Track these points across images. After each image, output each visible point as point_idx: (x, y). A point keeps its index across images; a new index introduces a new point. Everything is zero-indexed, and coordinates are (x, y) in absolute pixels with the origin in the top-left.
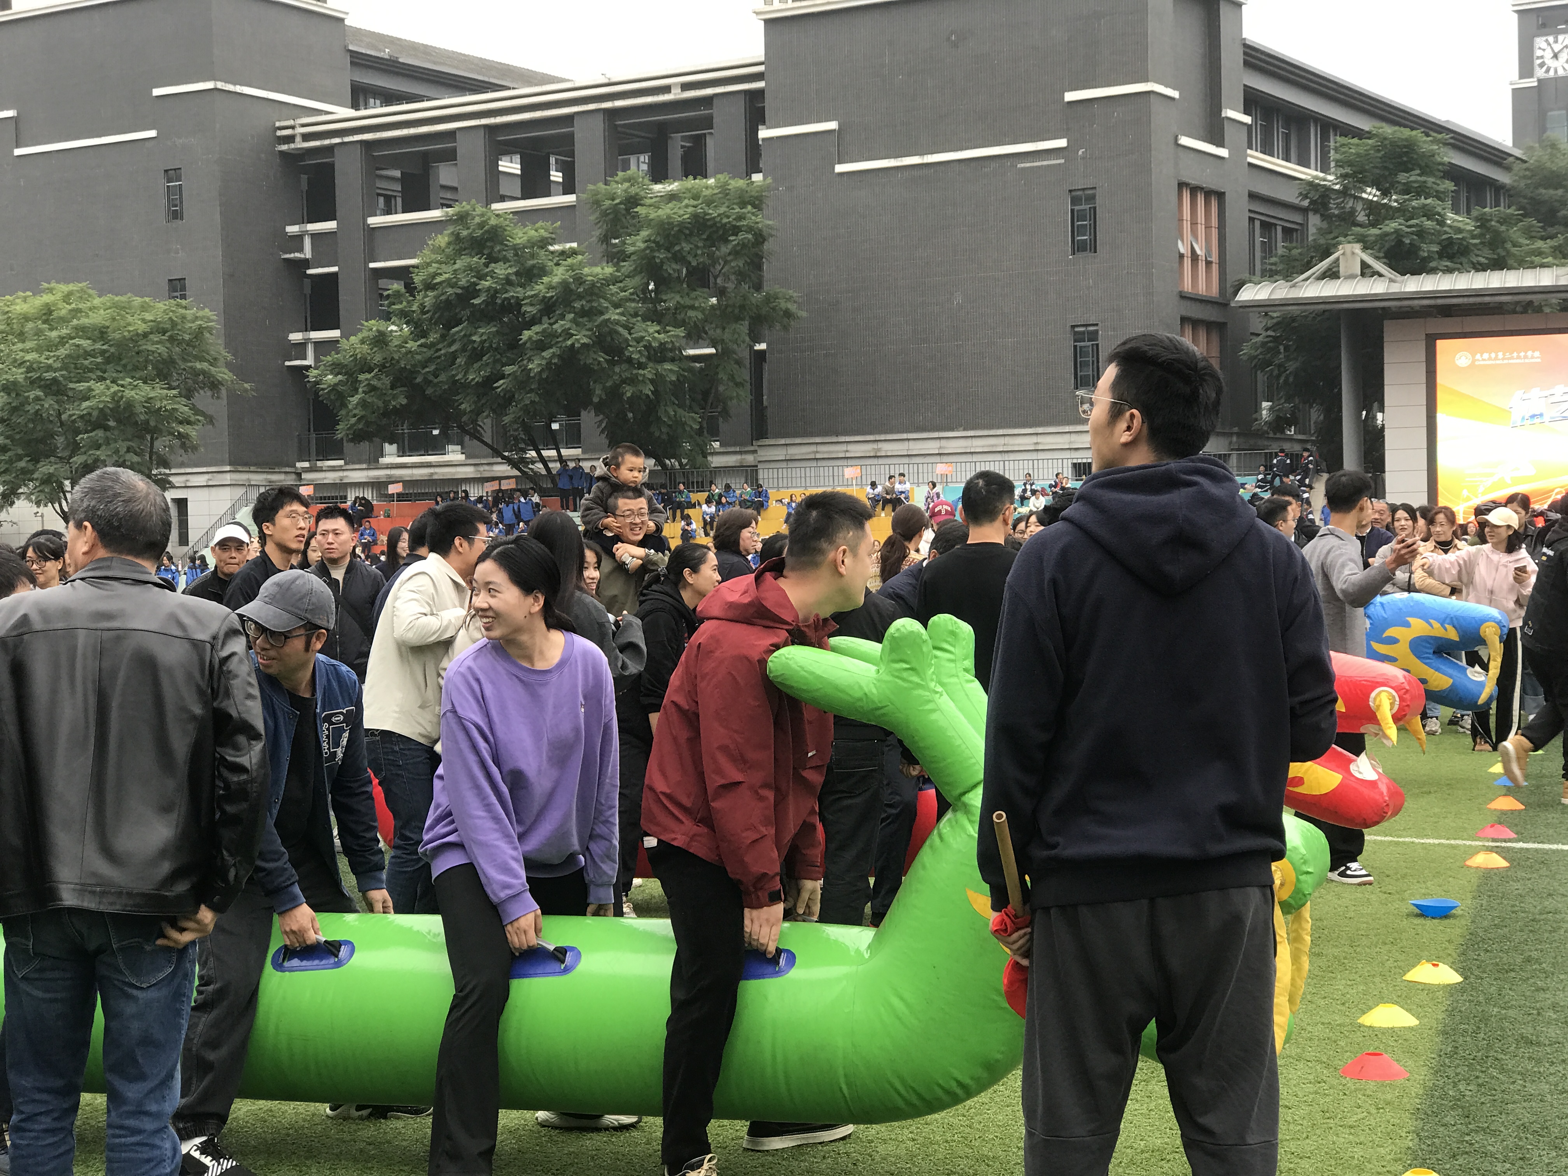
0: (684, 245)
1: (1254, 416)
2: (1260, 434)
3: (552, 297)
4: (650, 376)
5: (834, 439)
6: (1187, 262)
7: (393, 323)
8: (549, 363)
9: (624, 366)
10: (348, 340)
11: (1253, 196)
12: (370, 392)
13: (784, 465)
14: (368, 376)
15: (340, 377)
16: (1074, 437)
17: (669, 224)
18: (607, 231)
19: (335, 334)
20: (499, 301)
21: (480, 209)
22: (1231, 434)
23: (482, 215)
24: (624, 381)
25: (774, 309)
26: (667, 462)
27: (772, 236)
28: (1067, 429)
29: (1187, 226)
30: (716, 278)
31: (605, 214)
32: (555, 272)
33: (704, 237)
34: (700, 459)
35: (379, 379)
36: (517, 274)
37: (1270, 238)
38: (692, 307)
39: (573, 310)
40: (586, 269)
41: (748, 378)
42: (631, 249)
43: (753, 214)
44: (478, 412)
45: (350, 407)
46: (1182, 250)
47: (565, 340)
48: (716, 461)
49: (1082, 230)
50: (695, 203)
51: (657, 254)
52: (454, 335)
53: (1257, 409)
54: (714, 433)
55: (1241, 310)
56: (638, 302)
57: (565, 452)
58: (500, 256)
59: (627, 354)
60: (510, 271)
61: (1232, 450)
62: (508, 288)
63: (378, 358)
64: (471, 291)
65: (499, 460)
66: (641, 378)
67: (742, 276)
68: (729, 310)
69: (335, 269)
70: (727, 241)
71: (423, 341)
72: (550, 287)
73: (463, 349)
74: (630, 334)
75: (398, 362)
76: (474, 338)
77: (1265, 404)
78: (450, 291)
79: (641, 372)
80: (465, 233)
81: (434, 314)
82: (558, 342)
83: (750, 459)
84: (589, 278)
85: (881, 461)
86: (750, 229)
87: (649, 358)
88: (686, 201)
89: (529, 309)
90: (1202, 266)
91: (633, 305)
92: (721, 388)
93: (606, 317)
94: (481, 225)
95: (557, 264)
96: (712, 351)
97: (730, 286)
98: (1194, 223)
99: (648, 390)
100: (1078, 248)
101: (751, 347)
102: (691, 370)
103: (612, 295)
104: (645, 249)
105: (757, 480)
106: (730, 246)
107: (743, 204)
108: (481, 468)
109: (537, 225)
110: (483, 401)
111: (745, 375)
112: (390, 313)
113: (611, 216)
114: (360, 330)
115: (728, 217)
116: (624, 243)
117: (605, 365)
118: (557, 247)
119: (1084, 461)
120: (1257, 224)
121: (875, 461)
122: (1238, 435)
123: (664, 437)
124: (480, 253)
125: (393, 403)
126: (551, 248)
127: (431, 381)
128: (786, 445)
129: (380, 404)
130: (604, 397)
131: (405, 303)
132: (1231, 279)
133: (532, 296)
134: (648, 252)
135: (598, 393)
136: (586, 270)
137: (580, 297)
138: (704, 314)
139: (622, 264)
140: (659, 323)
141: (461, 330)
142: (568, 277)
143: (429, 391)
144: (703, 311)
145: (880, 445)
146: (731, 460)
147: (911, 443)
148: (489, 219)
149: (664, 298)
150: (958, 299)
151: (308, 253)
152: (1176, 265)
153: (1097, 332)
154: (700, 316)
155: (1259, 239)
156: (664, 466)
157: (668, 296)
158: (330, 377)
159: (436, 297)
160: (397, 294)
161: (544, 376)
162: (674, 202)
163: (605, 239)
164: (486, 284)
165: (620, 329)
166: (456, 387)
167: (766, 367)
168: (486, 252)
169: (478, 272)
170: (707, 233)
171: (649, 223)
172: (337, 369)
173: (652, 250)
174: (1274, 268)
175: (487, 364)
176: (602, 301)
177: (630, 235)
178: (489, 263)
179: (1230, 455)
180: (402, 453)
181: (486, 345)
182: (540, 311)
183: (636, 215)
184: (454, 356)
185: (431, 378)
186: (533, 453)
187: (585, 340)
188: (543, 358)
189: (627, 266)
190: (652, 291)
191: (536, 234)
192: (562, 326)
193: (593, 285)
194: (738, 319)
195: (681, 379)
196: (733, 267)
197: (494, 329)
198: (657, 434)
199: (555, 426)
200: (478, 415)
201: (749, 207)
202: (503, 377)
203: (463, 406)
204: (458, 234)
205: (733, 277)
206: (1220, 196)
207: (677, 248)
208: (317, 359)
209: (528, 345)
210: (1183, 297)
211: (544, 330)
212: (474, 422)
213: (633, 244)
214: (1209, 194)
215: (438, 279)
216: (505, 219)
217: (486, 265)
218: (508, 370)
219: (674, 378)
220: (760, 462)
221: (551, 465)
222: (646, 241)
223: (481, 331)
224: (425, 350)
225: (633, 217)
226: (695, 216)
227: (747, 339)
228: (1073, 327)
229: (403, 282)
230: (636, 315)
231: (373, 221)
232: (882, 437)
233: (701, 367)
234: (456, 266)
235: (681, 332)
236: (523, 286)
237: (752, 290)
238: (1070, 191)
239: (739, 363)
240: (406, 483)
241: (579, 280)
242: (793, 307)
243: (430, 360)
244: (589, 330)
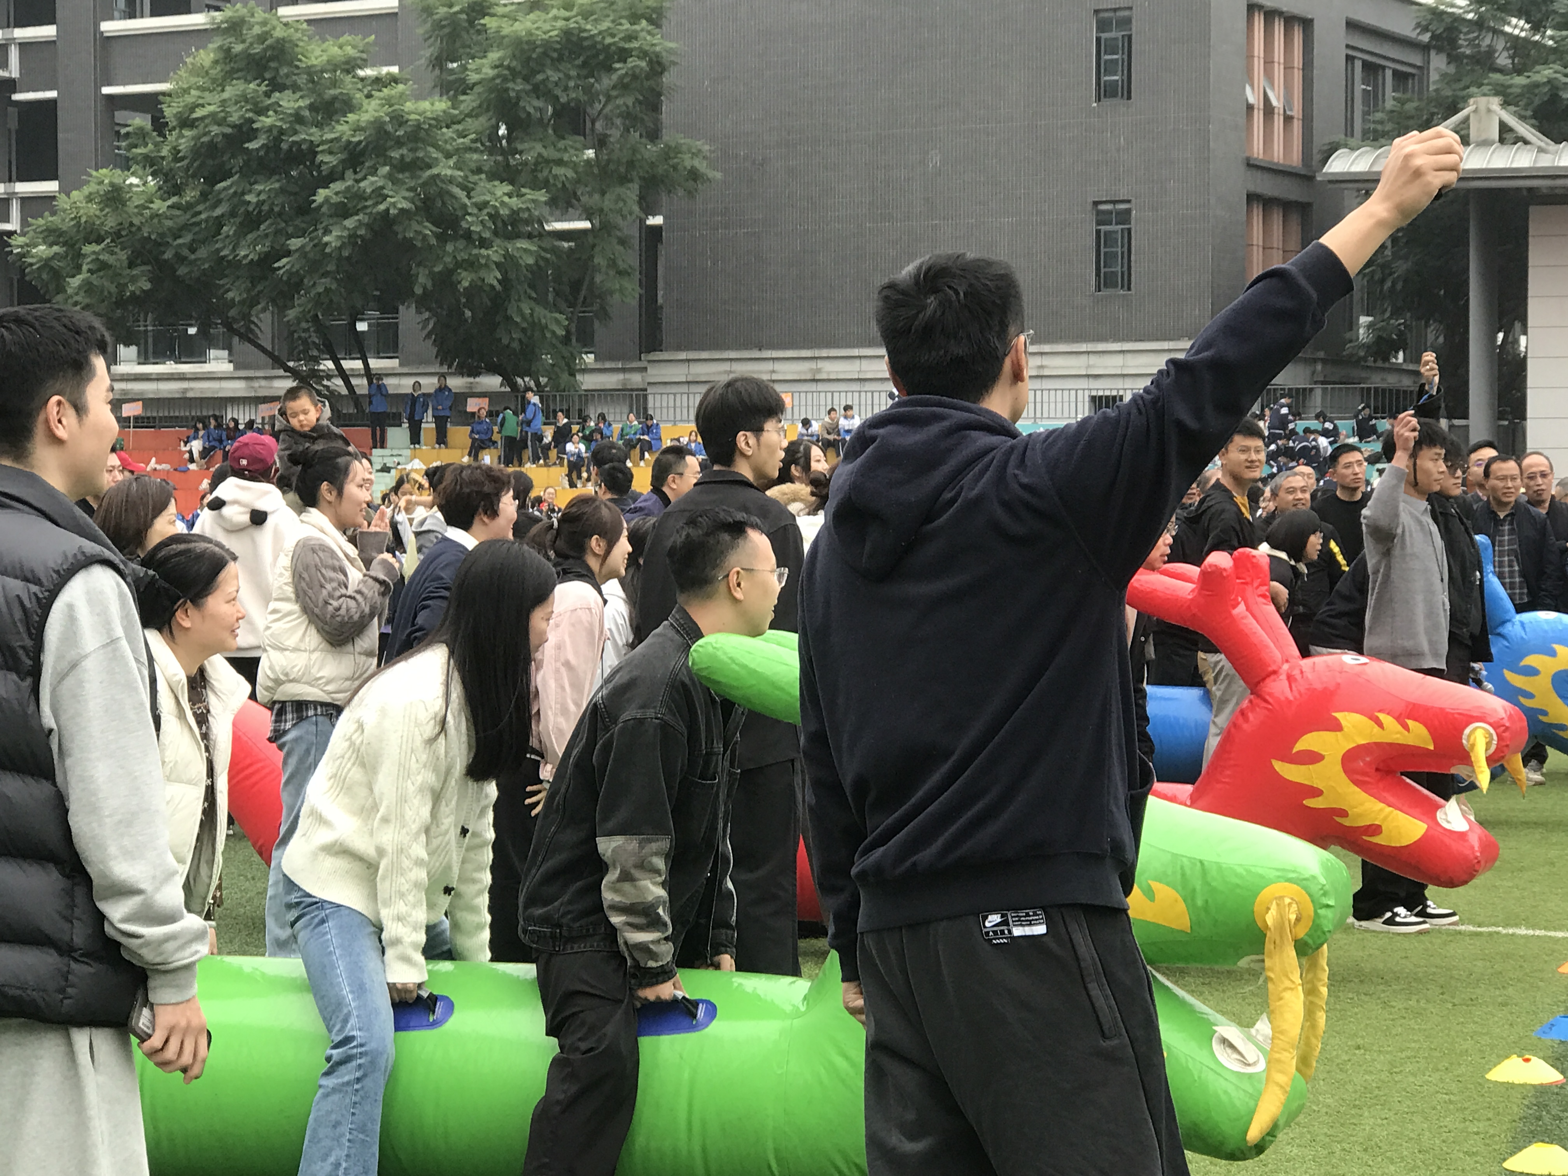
0: (549, 72)
1: (1348, 335)
2: (1354, 362)
3: (360, 142)
4: (496, 258)
5: (756, 354)
6: (1258, 117)
7: (133, 174)
8: (353, 236)
9: (461, 243)
10: (68, 195)
11: (1352, 26)
12: (99, 270)
13: (684, 389)
14: (97, 248)
15: (56, 248)
16: (1093, 359)
17: (528, 42)
18: (441, 50)
19: (50, 187)
20: (284, 146)
21: (260, 14)
22: (1315, 360)
23: (264, 23)
24: (459, 265)
25: (675, 168)
26: (519, 381)
27: (674, 63)
28: (1084, 347)
29: (1258, 66)
30: (593, 122)
31: (438, 25)
32: (365, 107)
33: (579, 62)
34: (565, 376)
35: (112, 253)
36: (312, 107)
37: (1375, 87)
38: (560, 162)
39: (388, 161)
40: (408, 104)
41: (636, 264)
42: (473, 77)
43: (649, 33)
44: (252, 302)
45: (70, 291)
46: (1251, 100)
47: (377, 203)
48: (588, 382)
49: (1110, 69)
50: (567, 14)
51: (510, 85)
52: (220, 192)
53: (1352, 325)
54: (586, 340)
55: (1330, 186)
56: (482, 152)
57: (374, 363)
58: (288, 82)
59: (464, 225)
60: (301, 103)
61: (1316, 383)
62: (298, 127)
63: (111, 223)
64: (246, 131)
65: (281, 372)
66: (483, 261)
67: (631, 119)
68: (612, 167)
69: (52, 94)
70: (610, 69)
71: (175, 199)
72: (357, 129)
73: (233, 214)
74: (469, 197)
75: (139, 229)
76: (248, 198)
77: (1364, 320)
78: (215, 129)
79: (484, 252)
80: (238, 48)
81: (193, 160)
82: (366, 207)
83: (636, 379)
84: (413, 117)
85: (821, 387)
86: (643, 54)
87: (496, 233)
88: (554, 12)
89: (327, 158)
90: (1278, 122)
91: (475, 156)
92: (598, 279)
93: (435, 171)
94: (262, 38)
95: (369, 96)
96: (586, 225)
97: (615, 134)
98: (1269, 62)
99: (493, 278)
100: (1105, 92)
101: (642, 221)
102: (554, 250)
103: (446, 142)
104: (493, 79)
105: (646, 409)
106: (615, 77)
107: (634, 18)
108: (256, 384)
109: (341, 40)
110: (259, 288)
111: (631, 259)
112: (128, 159)
113: (447, 30)
114: (87, 182)
115: (613, 36)
116: (464, 68)
117: (433, 241)
118: (368, 72)
119: (1107, 393)
120: (1358, 65)
121: (813, 387)
122: (1324, 361)
123: (515, 345)
124: (259, 76)
125: (131, 288)
126: (361, 73)
127: (186, 258)
128: (689, 361)
129: (113, 289)
130: (429, 286)
131: (150, 146)
132: (1320, 141)
133: (332, 141)
134: (498, 81)
135: (422, 280)
136: (409, 106)
137: (399, 143)
138: (576, 173)
139: (462, 98)
140: (512, 182)
141: (230, 187)
142: (383, 114)
143: (182, 271)
144: (575, 166)
145: (821, 364)
146: (611, 381)
147: (864, 362)
148: (274, 28)
149: (520, 147)
150: (935, 159)
151: (14, 70)
152: (1242, 120)
153: (1128, 211)
154: (570, 174)
155: (1360, 87)
156: (514, 386)
157: (526, 146)
158: (42, 248)
159: (196, 138)
160: (141, 134)
161: (346, 253)
162: (537, 13)
163: (438, 62)
164: (268, 121)
165: (456, 191)
166: (223, 267)
167: (662, 250)
168: (267, 75)
169: (256, 104)
170: (582, 59)
171: (499, 40)
172: (52, 235)
173: (505, 79)
174: (1379, 127)
175: (267, 235)
176: (431, 149)
177: (473, 58)
178: (272, 91)
179: (1311, 390)
180: (144, 358)
181: (265, 208)
182: (343, 161)
183: (484, 29)
184: (219, 223)
185: (185, 252)
186: (330, 364)
187: (405, 205)
188: (345, 228)
189: (468, 101)
190: (503, 137)
191: (339, 52)
192: (372, 183)
193: (418, 126)
194: (624, 180)
195: (542, 263)
196: (618, 107)
197: (277, 185)
198: (505, 341)
199: (362, 327)
200: (251, 307)
201: (644, 23)
202: (288, 253)
203: (230, 295)
204: (229, 50)
205: (618, 121)
206: (1307, 24)
207: (540, 77)
208: (24, 223)
209: (324, 209)
210: (1251, 165)
211: (348, 189)
212: (246, 317)
213: (478, 71)
214: (1290, 20)
215: (199, 113)
216: (297, 30)
217: (268, 95)
218: (295, 243)
219: (531, 261)
220: (649, 383)
221: (354, 381)
222: (496, 67)
223: (259, 187)
224: (178, 213)
225: (479, 32)
226: (567, 33)
227: (636, 208)
228: (1096, 203)
229: (149, 116)
230: (479, 171)
231: (109, 27)
232: (824, 353)
233: (570, 248)
234: (226, 95)
235: (542, 196)
236: (319, 125)
237: (644, 140)
238: (1096, 12)
239: (622, 242)
240: (148, 402)
241: (399, 119)
242: (701, 165)
243: (185, 227)
244: (410, 189)
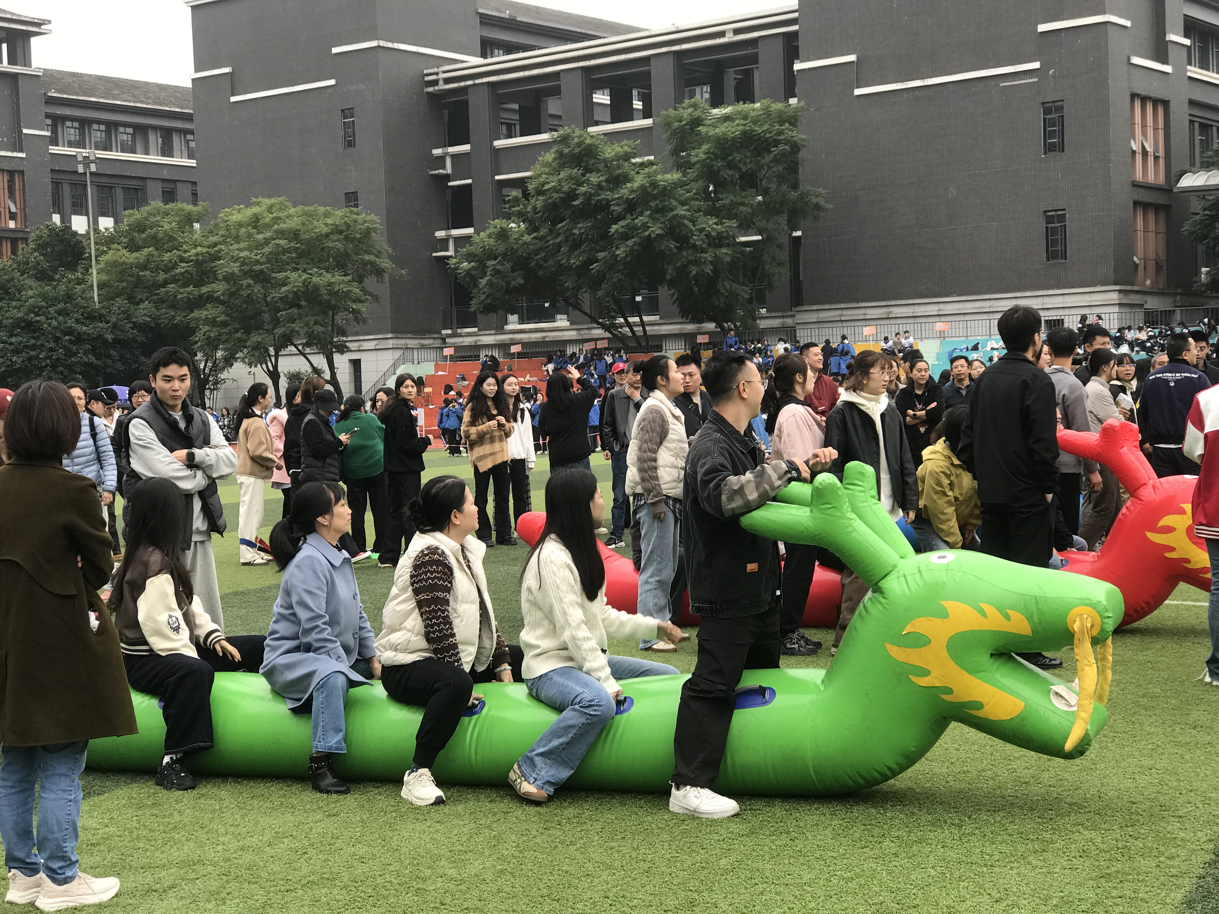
0: (736, 155)
1: (1195, 279)
2: (1199, 294)
3: (634, 198)
4: (710, 259)
5: (855, 305)
6: (1139, 158)
7: (513, 222)
8: (632, 250)
9: (690, 251)
10: (478, 235)
11: (1192, 103)
12: (496, 274)
13: (817, 326)
14: (494, 262)
15: (473, 264)
16: (1046, 299)
17: (724, 139)
18: (677, 145)
19: (470, 231)
20: (593, 202)
21: (578, 132)
22: (1176, 294)
23: (580, 137)
24: (690, 262)
25: (806, 203)
26: (725, 325)
27: (804, 146)
28: (1040, 293)
29: (1138, 129)
30: (761, 180)
31: (674, 133)
32: (636, 179)
33: (752, 148)
34: (750, 321)
35: (503, 265)
36: (607, 181)
37: (1207, 137)
38: (743, 204)
39: (650, 208)
40: (659, 176)
41: (787, 258)
42: (694, 159)
43: (790, 130)
44: (579, 288)
45: (481, 286)
46: (1134, 148)
47: (645, 231)
48: (763, 324)
49: (1052, 134)
50: (745, 122)
51: (715, 163)
52: (559, 229)
53: (1198, 273)
54: (762, 302)
55: (1182, 194)
56: (700, 201)
57: (646, 318)
58: (594, 168)
59: (692, 241)
60: (601, 179)
61: (1177, 307)
62: (600, 192)
63: (501, 249)
64: (572, 195)
65: (596, 325)
66: (703, 260)
67: (781, 178)
68: (772, 205)
69: (469, 181)
70: (769, 151)
71: (535, 234)
72: (632, 191)
73: (567, 241)
74: (694, 226)
75: (517, 251)
76: (575, 231)
77: (1204, 270)
78: (555, 195)
79: (703, 255)
80: (567, 150)
81: (544, 213)
82: (638, 234)
83: (789, 321)
84: (662, 183)
85: (892, 321)
86: (787, 142)
87: (709, 245)
88: (737, 121)
89: (616, 208)
90: (1151, 160)
91: (697, 203)
92: (767, 267)
93: (675, 212)
94: (579, 145)
95: (638, 173)
96: (759, 238)
97: (773, 187)
98: (1144, 126)
99: (708, 269)
100: (1049, 148)
101: (790, 235)
102: (742, 253)
103: (680, 195)
104: (705, 160)
105: (795, 337)
106: (772, 156)
107: (782, 123)
108: (582, 332)
109: (623, 143)
110: (582, 280)
111: (785, 256)
112: (510, 214)
113: (679, 135)
114: (488, 228)
115: (770, 133)
116: (689, 155)
117: (675, 251)
118: (637, 160)
119: (1054, 318)
120: (1197, 125)
121: (888, 322)
122: (1181, 294)
123: (722, 305)
124: (579, 165)
125: (514, 283)
126: (633, 161)
127: (542, 266)
128: (818, 310)
129: (504, 284)
130: (674, 275)
131: (521, 206)
132: (1175, 170)
133: (619, 198)
134: (708, 161)
135: (670, 271)
136: (659, 177)
137: (655, 198)
138: (752, 208)
139: (689, 171)
140: (717, 217)
141: (564, 226)
142: (645, 182)
143: (541, 273)
144: (751, 206)
145: (892, 309)
146: (775, 323)
147: (916, 307)
148: (586, 139)
149: (721, 196)
150: (953, 191)
151: (449, 170)
152: (1129, 160)
153: (1064, 215)
154: (749, 210)
155: (1198, 138)
156: (722, 328)
157: (724, 196)
158: (465, 264)
159: (546, 201)
160: (516, 200)
161: (628, 260)
162: (728, 122)
163: (675, 152)
164: (583, 189)
165: (687, 222)
166: (562, 269)
167: (802, 249)
168: (583, 164)
169: (577, 180)
170: (753, 146)
171: (708, 139)
172: (470, 257)
173: (711, 160)
174: (1210, 160)
175: (585, 252)
176: (672, 200)
177: (694, 149)
178: (586, 173)
179: (1174, 311)
180: (522, 321)
181: (584, 236)
182: (624, 209)
183: (699, 133)
184: (559, 245)
185: (542, 263)
186: (622, 320)
187: (659, 232)
188: (627, 246)
189: (692, 173)
190: (712, 192)
191: (621, 150)
192: (641, 221)
193: (665, 188)
194: (779, 212)
195: (735, 260)
196: (774, 172)
197: (590, 224)
198: (716, 303)
199: (638, 299)
200: (578, 290)
201: (787, 125)
202: (597, 261)
203: (567, 284)
204: (562, 151)
205: (775, 180)
206: (1166, 103)
207: (730, 158)
208: (456, 251)
209: (616, 236)
210: (1136, 185)
211: (628, 224)
212: (575, 296)
213: (697, 156)
214: (1156, 102)
215: (547, 187)
216: (598, 139)
217: (583, 175)
218: (601, 255)
219: (729, 260)
220: (797, 324)
221: (635, 329)
222: (706, 153)
223: (580, 225)
224: (537, 241)
225: (697, 135)
226: (744, 133)
227: (786, 228)
228: (1045, 212)
229: (521, 191)
230: (699, 211)
231: (498, 143)
232: (893, 303)
233: (750, 252)
234: (561, 176)
235: (734, 224)
236: (611, 190)
237: (790, 189)
238: (1043, 103)
239: (779, 246)
240: (524, 344)
241: (654, 184)
242: (821, 201)
243: (541, 249)
244: (661, 223)
